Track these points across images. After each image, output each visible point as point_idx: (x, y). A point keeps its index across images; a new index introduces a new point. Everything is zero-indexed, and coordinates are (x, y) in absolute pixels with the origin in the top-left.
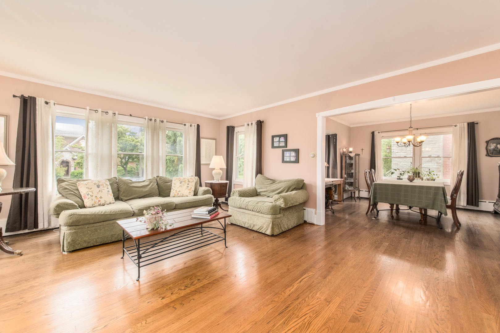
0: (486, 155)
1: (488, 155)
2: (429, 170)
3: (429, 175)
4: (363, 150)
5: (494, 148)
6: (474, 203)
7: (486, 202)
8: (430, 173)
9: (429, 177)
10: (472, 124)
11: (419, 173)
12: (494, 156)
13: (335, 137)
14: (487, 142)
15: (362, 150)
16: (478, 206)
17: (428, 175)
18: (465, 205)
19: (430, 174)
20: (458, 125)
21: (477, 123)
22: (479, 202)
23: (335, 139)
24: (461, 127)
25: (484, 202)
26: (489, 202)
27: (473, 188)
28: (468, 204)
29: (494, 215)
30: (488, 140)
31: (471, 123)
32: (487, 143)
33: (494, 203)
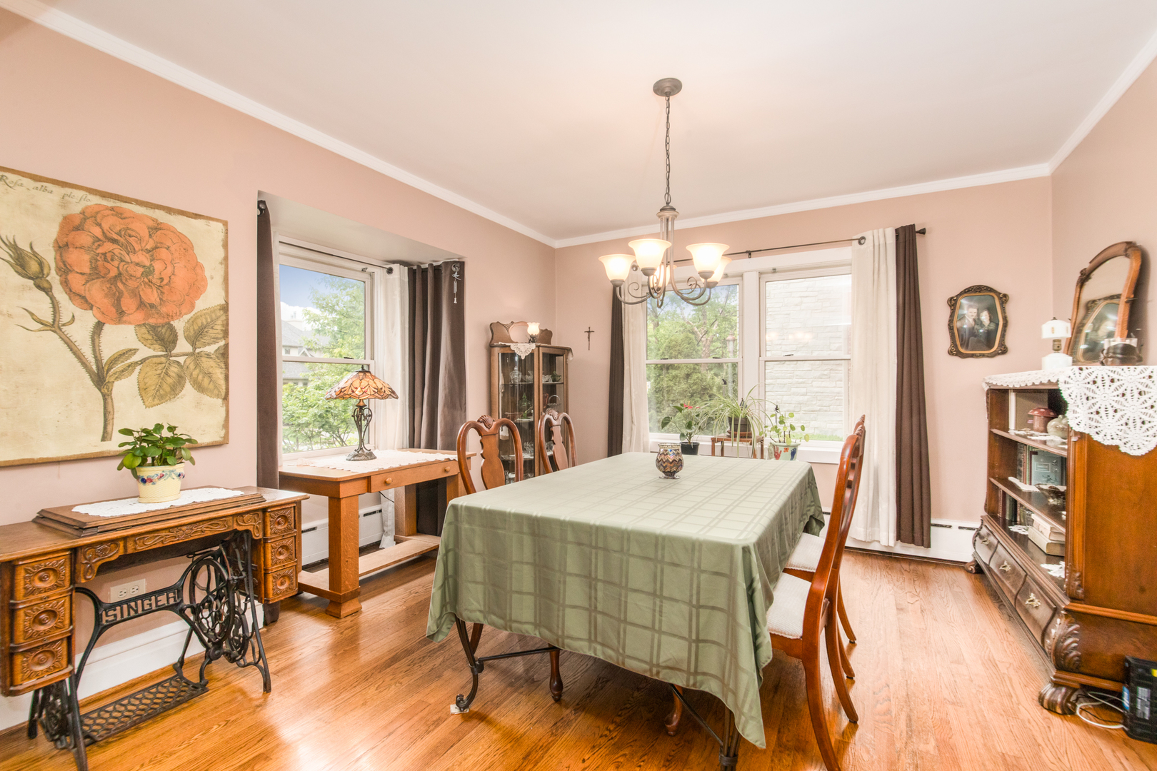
0: (950, 353)
1: (954, 352)
2: (777, 409)
3: (778, 431)
4: (591, 334)
5: (973, 323)
6: (917, 535)
7: (950, 527)
8: (782, 422)
9: (777, 439)
10: (907, 231)
11: (746, 425)
12: (972, 356)
13: (456, 275)
14: (953, 303)
15: (589, 332)
16: (929, 546)
17: (775, 428)
18: (892, 543)
19: (780, 427)
20: (868, 235)
21: (923, 232)
22: (932, 528)
23: (455, 284)
24: (877, 244)
25: (946, 526)
26: (960, 528)
27: (914, 475)
28: (899, 537)
29: (973, 576)
30: (954, 294)
31: (903, 228)
32: (950, 306)
33: (973, 532)
